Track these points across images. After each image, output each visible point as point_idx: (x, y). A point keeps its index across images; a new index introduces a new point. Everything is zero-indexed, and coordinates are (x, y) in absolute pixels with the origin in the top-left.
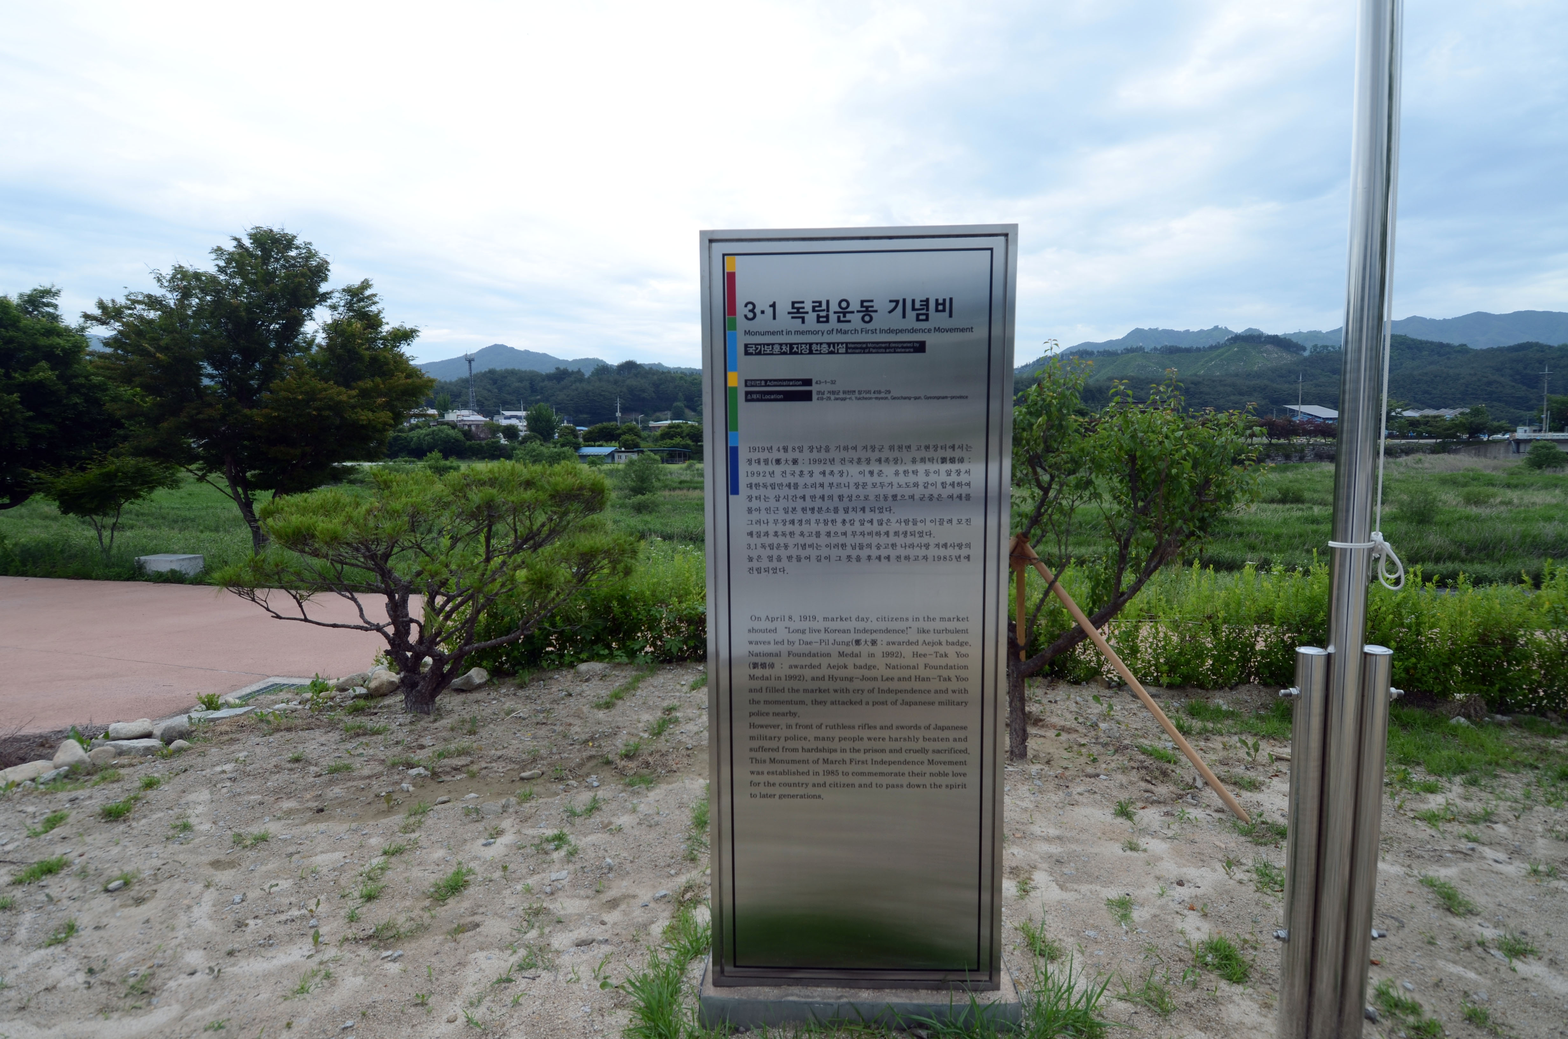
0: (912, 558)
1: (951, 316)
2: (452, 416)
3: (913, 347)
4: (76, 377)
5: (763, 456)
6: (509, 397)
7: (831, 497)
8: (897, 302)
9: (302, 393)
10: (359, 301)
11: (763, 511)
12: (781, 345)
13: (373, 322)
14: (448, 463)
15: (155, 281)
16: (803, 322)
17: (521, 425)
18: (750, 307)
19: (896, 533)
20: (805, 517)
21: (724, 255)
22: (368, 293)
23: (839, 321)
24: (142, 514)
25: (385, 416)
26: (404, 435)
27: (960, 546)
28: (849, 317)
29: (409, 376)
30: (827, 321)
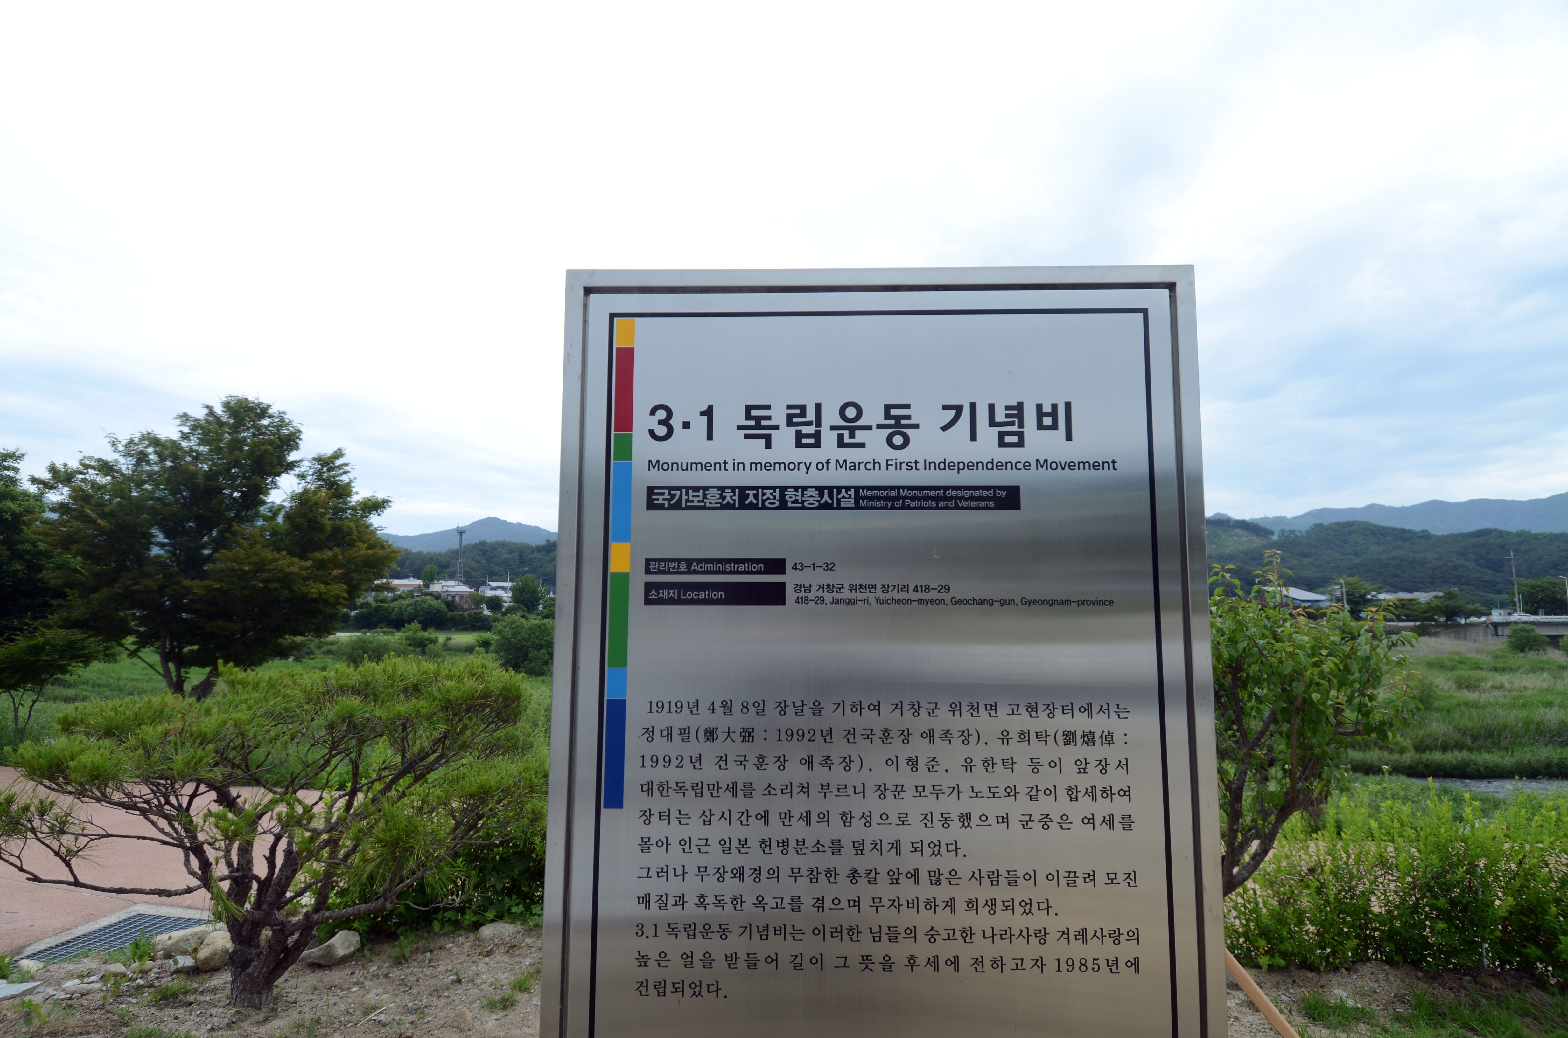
0: (1010, 964)
1: (1069, 438)
2: (437, 587)
3: (994, 498)
4: (23, 542)
5: (678, 721)
6: (497, 568)
7: (825, 817)
8: (959, 409)
9: (249, 564)
10: (329, 470)
11: (675, 848)
12: (722, 489)
13: (341, 491)
14: (426, 634)
15: (109, 446)
16: (768, 446)
17: (506, 596)
18: (661, 414)
19: (972, 905)
20: (766, 862)
21: (612, 316)
22: (338, 462)
23: (841, 444)
24: (99, 685)
25: (339, 589)
26: (386, 605)
27: (1116, 936)
28: (860, 436)
29: (371, 547)
30: (817, 445)
